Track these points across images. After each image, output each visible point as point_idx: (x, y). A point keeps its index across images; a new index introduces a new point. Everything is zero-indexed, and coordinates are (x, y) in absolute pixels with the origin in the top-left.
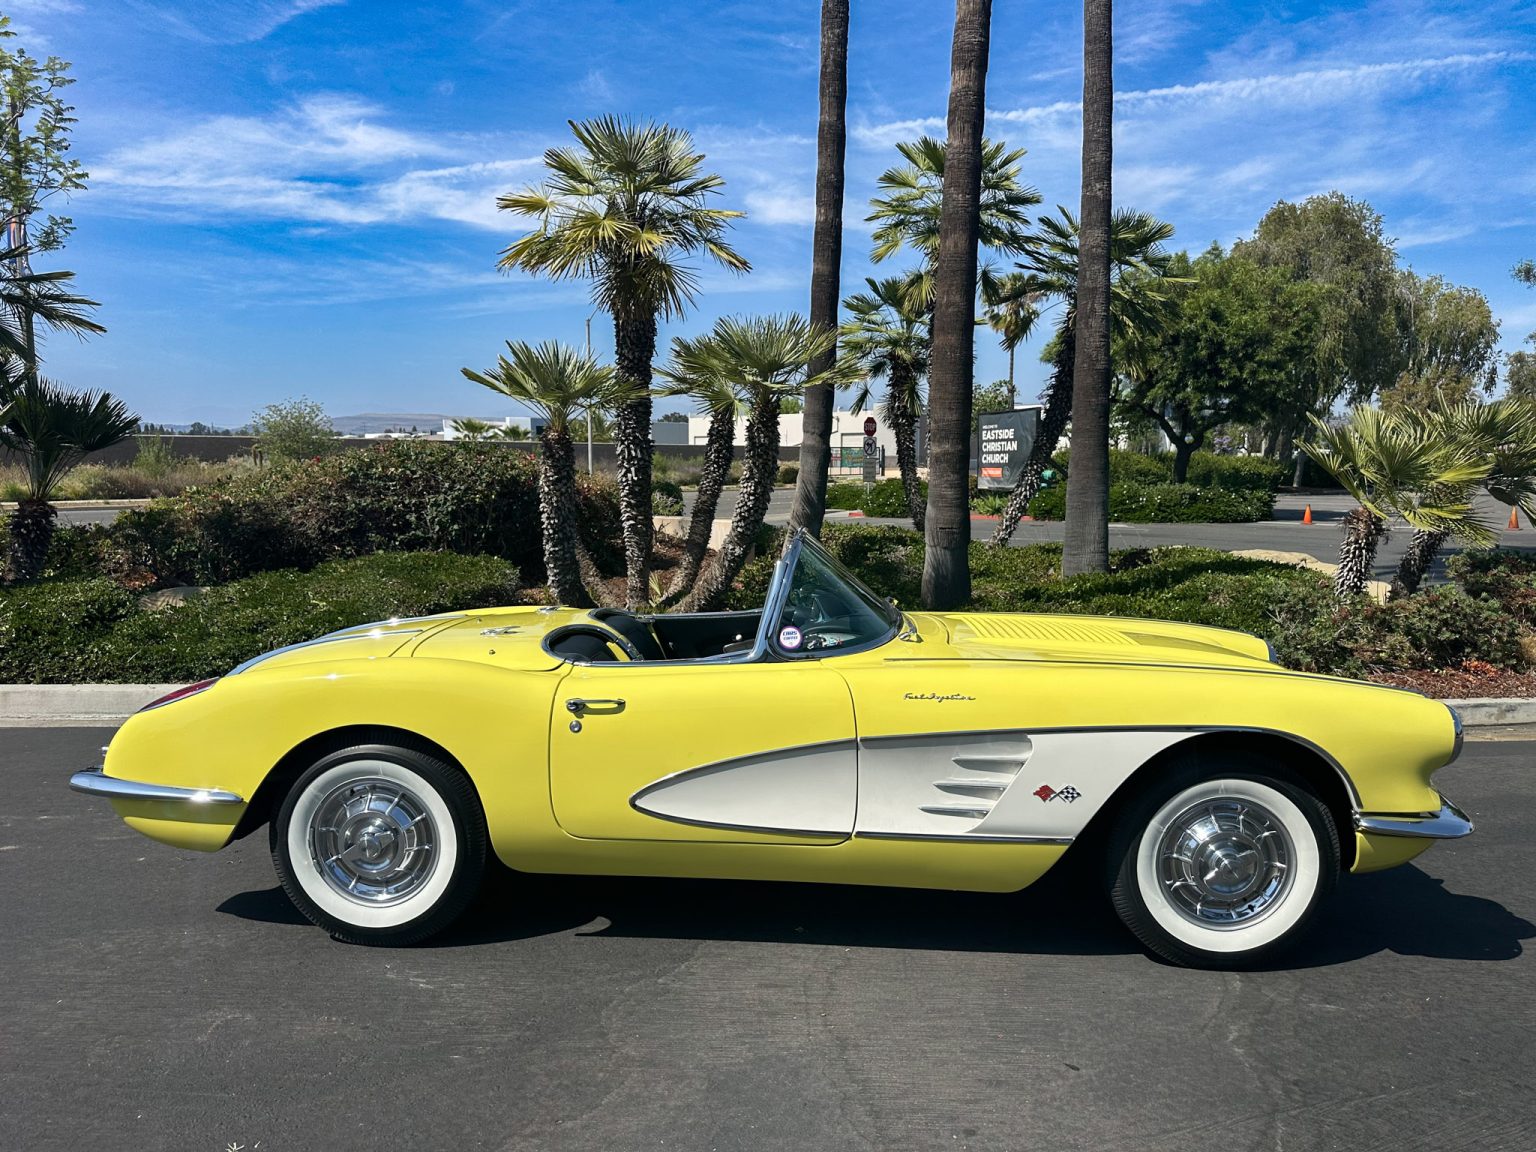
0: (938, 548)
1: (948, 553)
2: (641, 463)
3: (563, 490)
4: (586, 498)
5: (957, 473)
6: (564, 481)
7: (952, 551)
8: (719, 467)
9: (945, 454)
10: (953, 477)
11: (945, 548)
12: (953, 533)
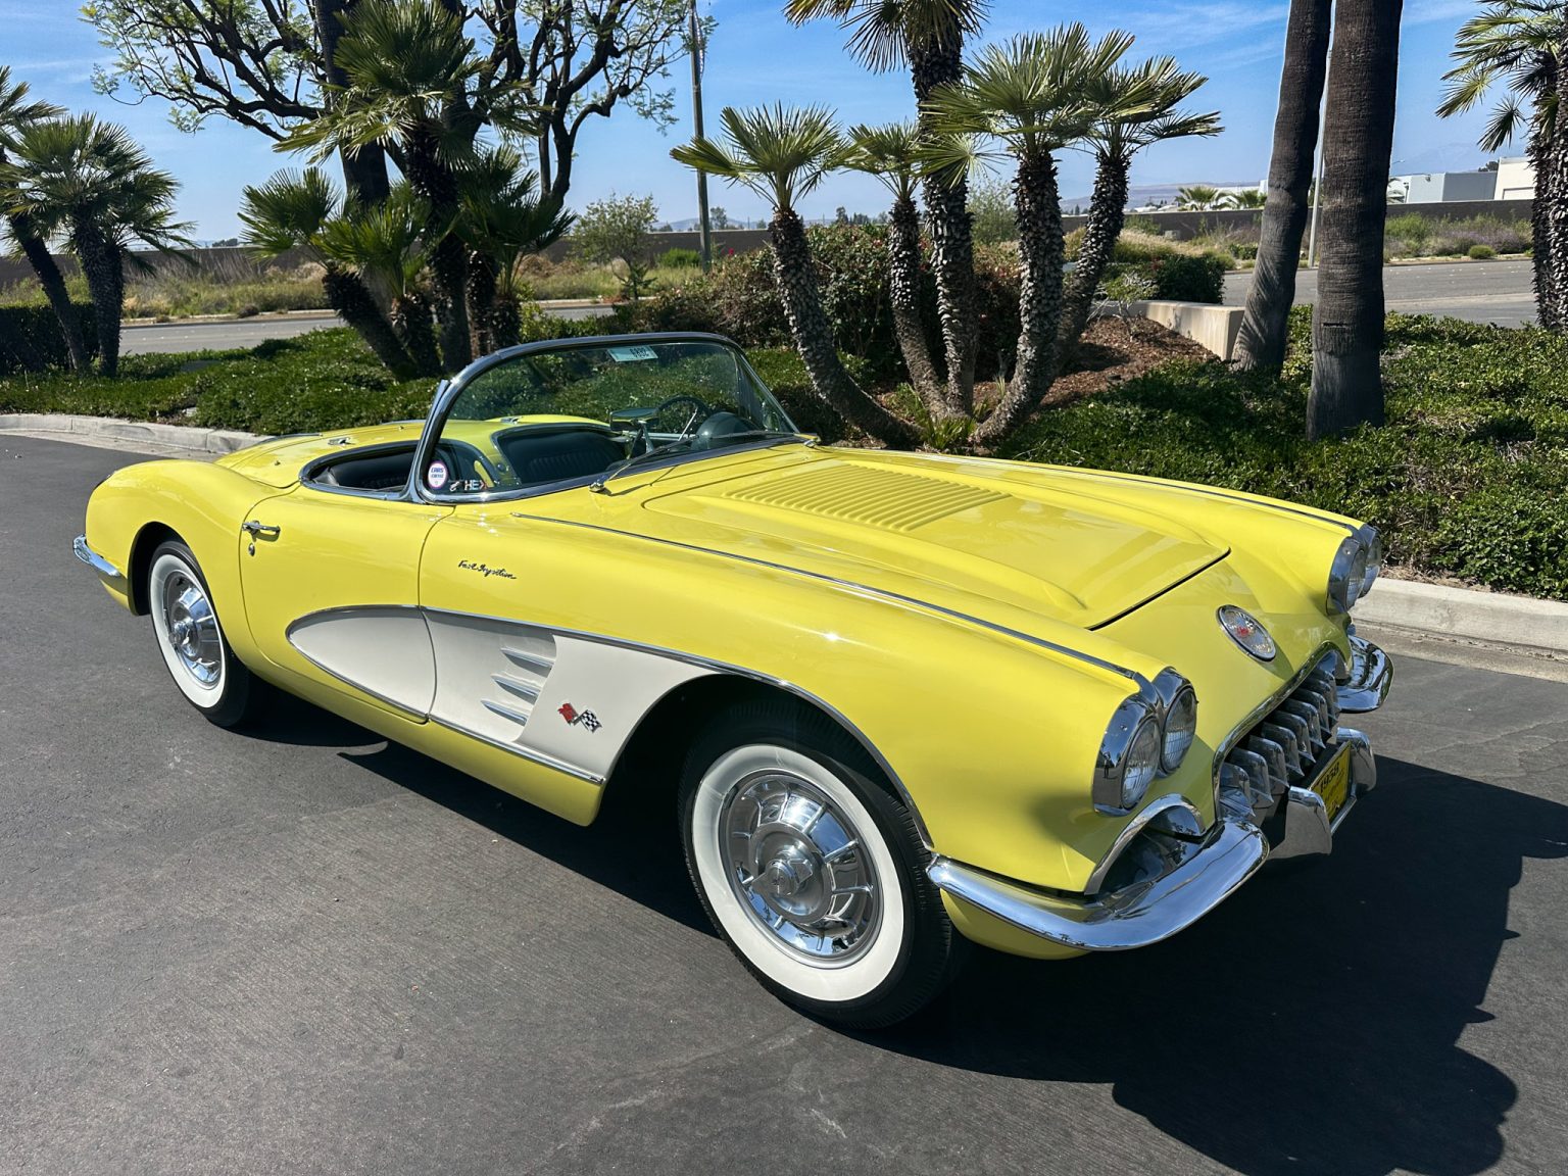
0: (1323, 354)
1: (1335, 360)
2: (950, 242)
3: (793, 281)
4: (996, 285)
5: (1353, 241)
6: (792, 271)
7: (1342, 358)
8: (1097, 242)
9: (1337, 211)
10: (1345, 247)
11: (1331, 353)
12: (1344, 331)
